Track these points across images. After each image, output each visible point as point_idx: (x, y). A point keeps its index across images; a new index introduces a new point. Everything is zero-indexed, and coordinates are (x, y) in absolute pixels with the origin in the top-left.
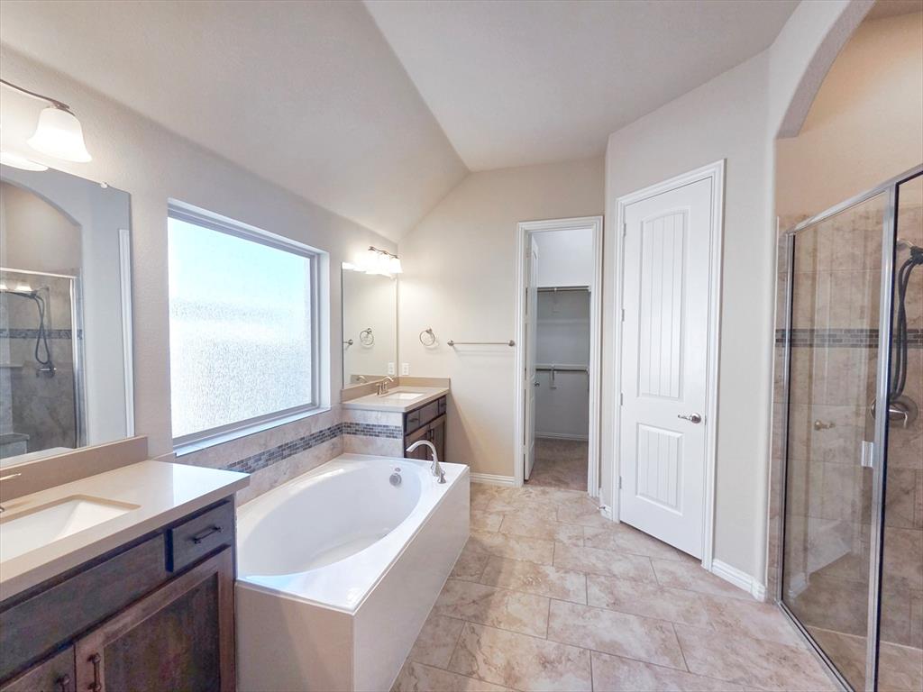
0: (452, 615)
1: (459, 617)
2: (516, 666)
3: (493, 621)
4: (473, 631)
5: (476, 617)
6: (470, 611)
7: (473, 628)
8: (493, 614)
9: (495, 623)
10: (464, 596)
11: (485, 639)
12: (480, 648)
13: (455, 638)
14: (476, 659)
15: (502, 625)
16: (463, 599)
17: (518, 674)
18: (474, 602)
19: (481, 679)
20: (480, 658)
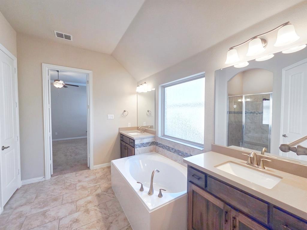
0: (115, 213)
1: (113, 214)
2: (86, 214)
3: (100, 221)
4: (105, 214)
5: (107, 218)
6: (110, 219)
7: (106, 215)
8: (102, 223)
9: (99, 221)
10: (117, 222)
11: (100, 215)
12: (100, 211)
13: (109, 209)
14: (99, 208)
15: (96, 222)
16: (117, 221)
17: (85, 213)
18: (112, 223)
19: (95, 206)
20: (98, 209)
